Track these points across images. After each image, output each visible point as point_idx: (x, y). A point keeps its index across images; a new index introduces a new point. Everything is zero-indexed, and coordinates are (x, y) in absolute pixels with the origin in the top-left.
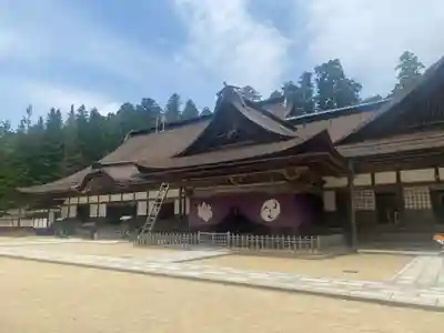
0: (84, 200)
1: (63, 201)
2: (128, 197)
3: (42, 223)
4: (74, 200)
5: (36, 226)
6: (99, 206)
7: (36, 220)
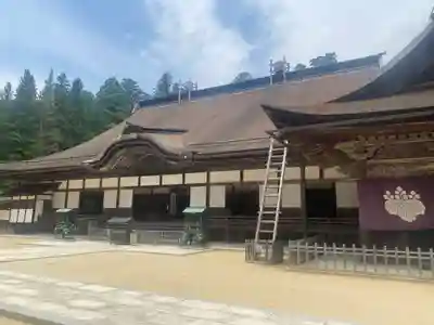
0: (92, 183)
1: (58, 185)
2: (172, 180)
3: (24, 216)
4: (76, 184)
5: (13, 220)
6: (120, 192)
7: (14, 211)
